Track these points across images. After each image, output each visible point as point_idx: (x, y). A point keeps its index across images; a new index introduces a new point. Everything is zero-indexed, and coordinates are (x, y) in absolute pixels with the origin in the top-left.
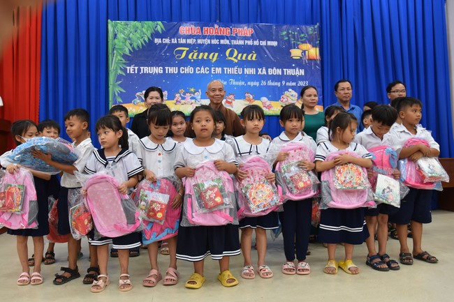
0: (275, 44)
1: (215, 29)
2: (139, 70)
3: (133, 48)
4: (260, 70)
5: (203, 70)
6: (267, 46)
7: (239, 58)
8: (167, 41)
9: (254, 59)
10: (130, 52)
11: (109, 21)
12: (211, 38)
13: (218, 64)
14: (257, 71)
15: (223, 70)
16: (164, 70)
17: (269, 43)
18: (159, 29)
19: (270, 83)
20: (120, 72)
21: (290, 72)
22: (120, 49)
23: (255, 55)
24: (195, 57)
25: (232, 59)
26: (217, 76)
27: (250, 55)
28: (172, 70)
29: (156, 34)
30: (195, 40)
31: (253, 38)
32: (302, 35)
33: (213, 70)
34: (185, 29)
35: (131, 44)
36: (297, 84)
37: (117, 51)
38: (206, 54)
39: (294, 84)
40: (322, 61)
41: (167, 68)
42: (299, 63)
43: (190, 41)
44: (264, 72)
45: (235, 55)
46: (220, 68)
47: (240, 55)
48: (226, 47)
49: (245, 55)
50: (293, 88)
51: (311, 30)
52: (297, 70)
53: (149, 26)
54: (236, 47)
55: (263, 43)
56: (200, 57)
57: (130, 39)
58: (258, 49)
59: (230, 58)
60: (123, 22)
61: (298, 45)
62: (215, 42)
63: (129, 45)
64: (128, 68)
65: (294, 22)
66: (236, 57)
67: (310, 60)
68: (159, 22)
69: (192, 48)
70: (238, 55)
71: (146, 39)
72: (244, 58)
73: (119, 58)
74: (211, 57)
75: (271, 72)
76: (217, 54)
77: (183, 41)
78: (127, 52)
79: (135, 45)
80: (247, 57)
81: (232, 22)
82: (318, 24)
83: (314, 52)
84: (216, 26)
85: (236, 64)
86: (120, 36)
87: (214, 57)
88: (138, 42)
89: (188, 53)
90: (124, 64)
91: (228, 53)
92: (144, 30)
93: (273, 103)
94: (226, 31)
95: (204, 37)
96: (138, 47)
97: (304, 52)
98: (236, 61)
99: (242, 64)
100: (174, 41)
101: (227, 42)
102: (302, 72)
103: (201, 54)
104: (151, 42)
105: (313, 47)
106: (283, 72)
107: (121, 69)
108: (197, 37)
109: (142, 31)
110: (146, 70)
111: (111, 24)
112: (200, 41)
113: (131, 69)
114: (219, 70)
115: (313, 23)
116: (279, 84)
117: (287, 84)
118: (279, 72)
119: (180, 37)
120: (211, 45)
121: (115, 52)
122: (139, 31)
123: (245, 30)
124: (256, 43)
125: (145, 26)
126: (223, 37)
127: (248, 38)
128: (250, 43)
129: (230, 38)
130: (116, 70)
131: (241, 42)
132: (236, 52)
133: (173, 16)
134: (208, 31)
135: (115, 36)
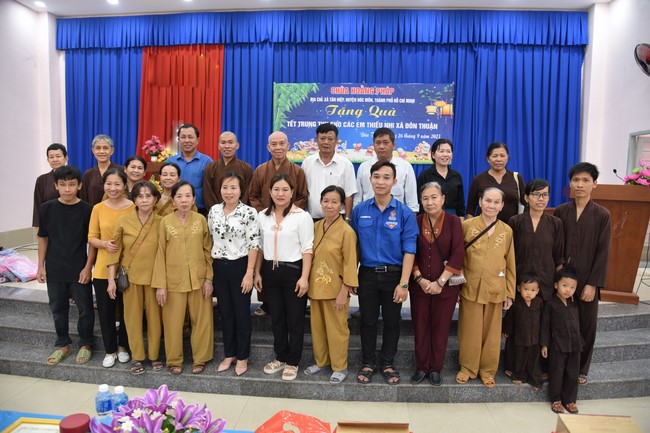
0: (413, 101)
1: (362, 89)
2: (297, 124)
3: (293, 106)
4: (398, 124)
5: (350, 125)
6: (405, 103)
7: (380, 114)
8: (320, 100)
9: (393, 114)
10: (290, 109)
11: (275, 83)
12: (356, 96)
13: (361, 120)
14: (395, 125)
15: (366, 125)
17: (408, 101)
18: (314, 89)
19: (406, 136)
20: (282, 125)
21: (424, 126)
22: (283, 107)
23: (394, 112)
24: (343, 114)
25: (374, 114)
26: (361, 129)
27: (390, 112)
29: (311, 94)
30: (343, 99)
31: (394, 96)
32: (438, 93)
33: (357, 125)
34: (334, 90)
35: (291, 103)
36: (430, 137)
37: (280, 109)
38: (353, 111)
39: (428, 137)
40: (454, 117)
42: (433, 119)
43: (340, 100)
44: (402, 126)
45: (377, 111)
46: (364, 123)
47: (381, 111)
48: (370, 104)
49: (386, 111)
50: (426, 140)
51: (447, 88)
52: (431, 124)
53: (306, 87)
54: (379, 104)
55: (403, 101)
56: (347, 114)
57: (290, 98)
58: (398, 106)
59: (372, 114)
60: (285, 85)
61: (433, 102)
62: (360, 100)
63: (289, 104)
64: (288, 122)
65: (431, 82)
66: (378, 113)
67: (444, 115)
68: (315, 84)
69: (341, 105)
71: (304, 98)
72: (384, 114)
73: (282, 114)
74: (356, 113)
75: (408, 126)
76: (361, 111)
77: (333, 100)
78: (288, 110)
79: (294, 103)
80: (387, 113)
81: (376, 82)
82: (453, 83)
83: (448, 108)
84: (362, 86)
85: (378, 119)
86: (282, 96)
87: (359, 113)
88: (297, 101)
89: (337, 110)
90: (286, 119)
91: (371, 110)
92: (302, 91)
93: (408, 153)
94: (370, 90)
95: (350, 96)
96: (297, 105)
97: (439, 108)
98: (378, 116)
99: (383, 119)
100: (326, 100)
101: (371, 100)
102: (436, 126)
103: (348, 111)
104: (308, 100)
105: (448, 103)
106: (418, 126)
107: (283, 123)
108: (345, 96)
110: (303, 124)
111: (276, 86)
112: (348, 100)
113: (291, 123)
114: (362, 124)
115: (449, 82)
116: (414, 137)
117: (422, 137)
118: (415, 126)
119: (331, 96)
120: (357, 103)
122: (298, 92)
123: (388, 90)
124: (396, 101)
125: (303, 87)
126: (367, 96)
127: (389, 97)
128: (390, 100)
129: (373, 97)
130: (279, 124)
131: (383, 100)
132: (378, 109)
133: (326, 79)
134: (355, 90)
135: (279, 96)
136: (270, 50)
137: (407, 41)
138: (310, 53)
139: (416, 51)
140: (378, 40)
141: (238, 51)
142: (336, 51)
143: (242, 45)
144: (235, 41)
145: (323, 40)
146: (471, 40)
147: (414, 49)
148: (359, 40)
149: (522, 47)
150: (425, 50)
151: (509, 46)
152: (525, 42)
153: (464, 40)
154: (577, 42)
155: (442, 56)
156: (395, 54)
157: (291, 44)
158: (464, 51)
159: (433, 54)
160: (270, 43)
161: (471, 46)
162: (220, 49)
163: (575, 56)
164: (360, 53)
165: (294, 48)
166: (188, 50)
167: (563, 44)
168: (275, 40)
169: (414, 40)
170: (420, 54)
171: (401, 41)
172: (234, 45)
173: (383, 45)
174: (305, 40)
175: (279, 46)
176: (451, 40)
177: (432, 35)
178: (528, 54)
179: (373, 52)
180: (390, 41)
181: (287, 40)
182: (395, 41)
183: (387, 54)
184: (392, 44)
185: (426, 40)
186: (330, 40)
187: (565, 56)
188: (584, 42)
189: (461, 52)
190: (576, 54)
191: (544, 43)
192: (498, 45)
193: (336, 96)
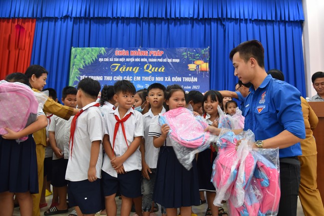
0: (178, 61)
1: (139, 52)
3: (85, 64)
4: (166, 78)
5: (129, 78)
6: (172, 62)
7: (153, 70)
8: (107, 60)
9: (163, 71)
10: (84, 67)
11: (72, 47)
12: (135, 57)
13: (138, 74)
14: (164, 79)
15: (141, 79)
16: (104, 78)
17: (174, 60)
18: (102, 52)
20: (76, 79)
21: (187, 79)
22: (78, 65)
23: (163, 69)
24: (124, 70)
25: (148, 71)
26: (137, 82)
27: (161, 68)
28: (109, 78)
29: (100, 56)
30: (124, 59)
31: (163, 57)
32: (197, 55)
33: (135, 78)
34: (118, 52)
35: (84, 62)
36: (192, 87)
37: (76, 67)
38: (131, 68)
39: (190, 87)
40: (210, 72)
41: (105, 77)
42: (194, 74)
43: (121, 60)
44: (169, 80)
45: (150, 68)
46: (140, 77)
47: (154, 68)
48: (145, 63)
49: (157, 68)
51: (205, 51)
52: (192, 78)
53: (96, 51)
54: (150, 63)
55: (170, 61)
56: (127, 70)
57: (84, 59)
58: (166, 64)
59: (147, 71)
60: (80, 49)
61: (194, 61)
62: (137, 60)
63: (83, 63)
64: (81, 77)
65: (192, 46)
66: (151, 69)
67: (202, 71)
68: (103, 48)
69: (122, 64)
70: (152, 69)
71: (94, 59)
72: (156, 71)
73: (76, 70)
74: (134, 70)
75: (174, 79)
76: (138, 68)
77: (117, 60)
78: (82, 67)
79: (87, 63)
80: (158, 70)
81: (150, 47)
82: (209, 47)
83: (205, 66)
84: (139, 50)
85: (150, 74)
86: (78, 57)
87: (136, 70)
88: (89, 60)
89: (119, 68)
90: (79, 74)
91: (145, 67)
92: (93, 53)
94: (146, 53)
95: (130, 57)
96: (89, 63)
97: (198, 66)
98: (151, 72)
99: (155, 74)
100: (111, 60)
101: (146, 60)
102: (196, 80)
103: (128, 68)
104: (97, 60)
105: (205, 62)
106: (182, 79)
107: (77, 77)
108: (126, 57)
109: (92, 54)
111: (73, 49)
112: (128, 60)
114: (139, 78)
115: (206, 47)
117: (185, 87)
118: (179, 79)
119: (115, 57)
120: (135, 62)
121: (74, 67)
122: (90, 54)
123: (159, 53)
124: (165, 60)
125: (94, 51)
126: (143, 57)
127: (160, 58)
128: (161, 60)
129: (148, 58)
130: (74, 78)
131: (155, 60)
132: (151, 66)
133: (111, 44)
134: (134, 53)
135: (75, 57)
136: (70, 23)
137: (173, 16)
138: (100, 25)
139: (180, 25)
140: (151, 16)
141: (46, 23)
142: (120, 25)
143: (49, 19)
144: (43, 16)
145: (110, 15)
146: (220, 16)
147: (178, 23)
148: (137, 16)
149: (257, 21)
150: (187, 24)
151: (248, 21)
152: (260, 18)
153: (215, 16)
154: (297, 19)
155: (199, 28)
156: (164, 26)
157: (86, 18)
158: (216, 24)
159: (193, 27)
160: (71, 18)
161: (220, 20)
162: (32, 22)
163: (297, 30)
164: (138, 25)
165: (88, 22)
166: (8, 22)
167: (287, 20)
168: (74, 15)
169: (178, 16)
170: (183, 26)
171: (169, 17)
172: (43, 19)
173: (156, 20)
174: (96, 16)
175: (77, 20)
176: (206, 16)
177: (191, 12)
178: (263, 28)
179: (147, 25)
180: (159, 16)
181: (83, 15)
182: (164, 16)
183: (158, 27)
184: (162, 19)
185: (186, 16)
186: (114, 16)
187: (289, 29)
188: (301, 19)
189: (214, 25)
190: (297, 28)
191: (274, 19)
192: (241, 20)
193: (120, 57)
